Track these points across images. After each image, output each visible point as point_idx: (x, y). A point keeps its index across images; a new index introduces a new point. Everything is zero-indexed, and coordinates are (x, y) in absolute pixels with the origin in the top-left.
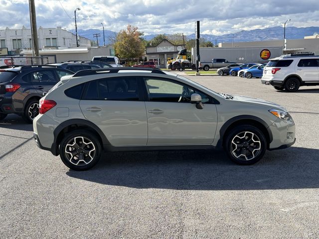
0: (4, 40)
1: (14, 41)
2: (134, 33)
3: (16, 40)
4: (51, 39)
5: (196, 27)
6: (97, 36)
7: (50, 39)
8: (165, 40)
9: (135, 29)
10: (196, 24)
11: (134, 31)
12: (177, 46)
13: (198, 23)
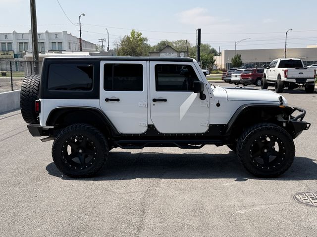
0: (11, 43)
1: (21, 44)
2: (138, 39)
3: (22, 43)
4: (57, 44)
5: (197, 35)
6: (102, 40)
7: (55, 43)
8: (168, 46)
9: (139, 35)
10: (197, 32)
11: (138, 37)
12: (180, 52)
13: (199, 30)
